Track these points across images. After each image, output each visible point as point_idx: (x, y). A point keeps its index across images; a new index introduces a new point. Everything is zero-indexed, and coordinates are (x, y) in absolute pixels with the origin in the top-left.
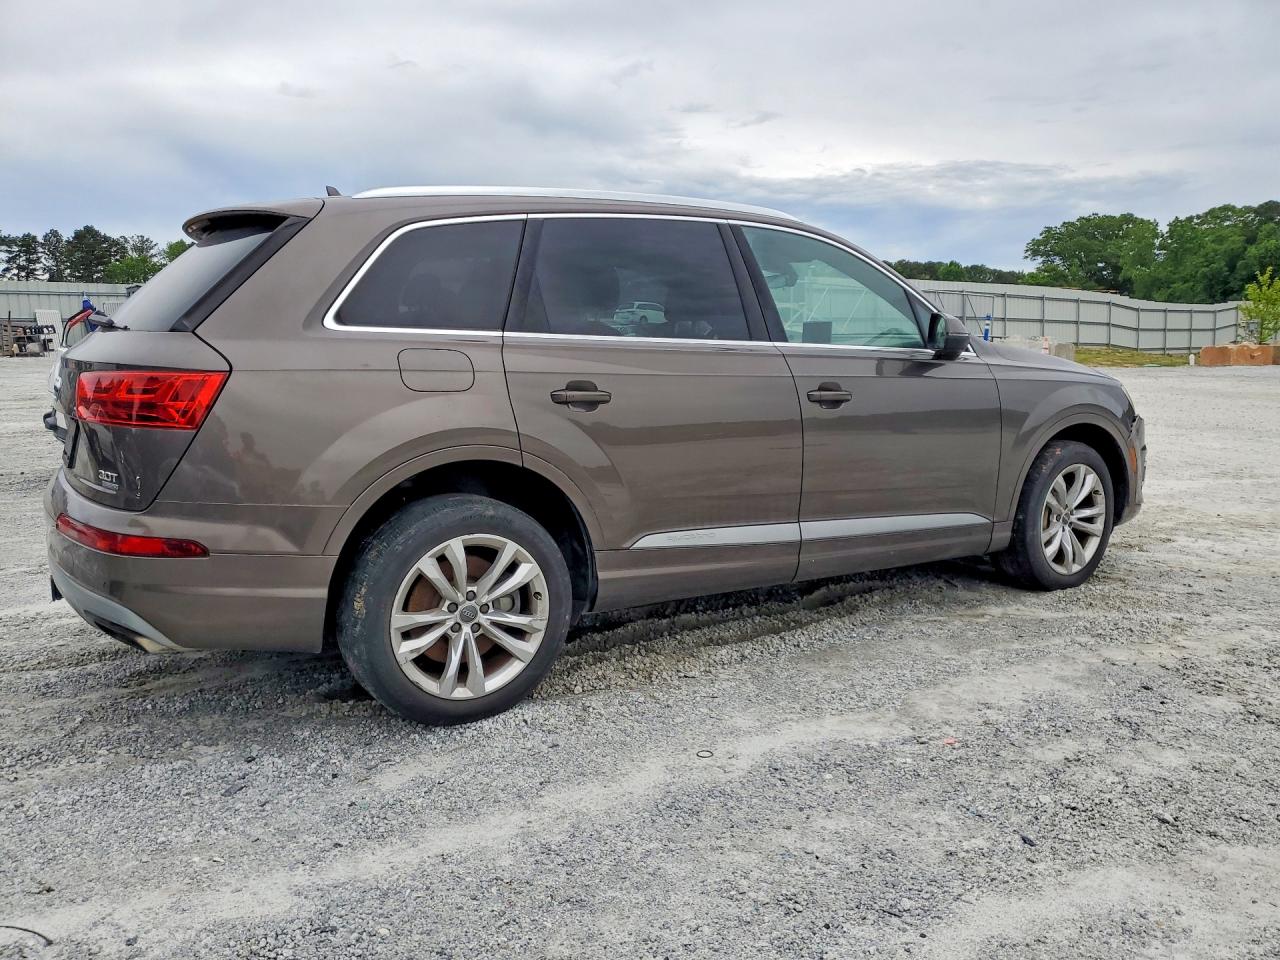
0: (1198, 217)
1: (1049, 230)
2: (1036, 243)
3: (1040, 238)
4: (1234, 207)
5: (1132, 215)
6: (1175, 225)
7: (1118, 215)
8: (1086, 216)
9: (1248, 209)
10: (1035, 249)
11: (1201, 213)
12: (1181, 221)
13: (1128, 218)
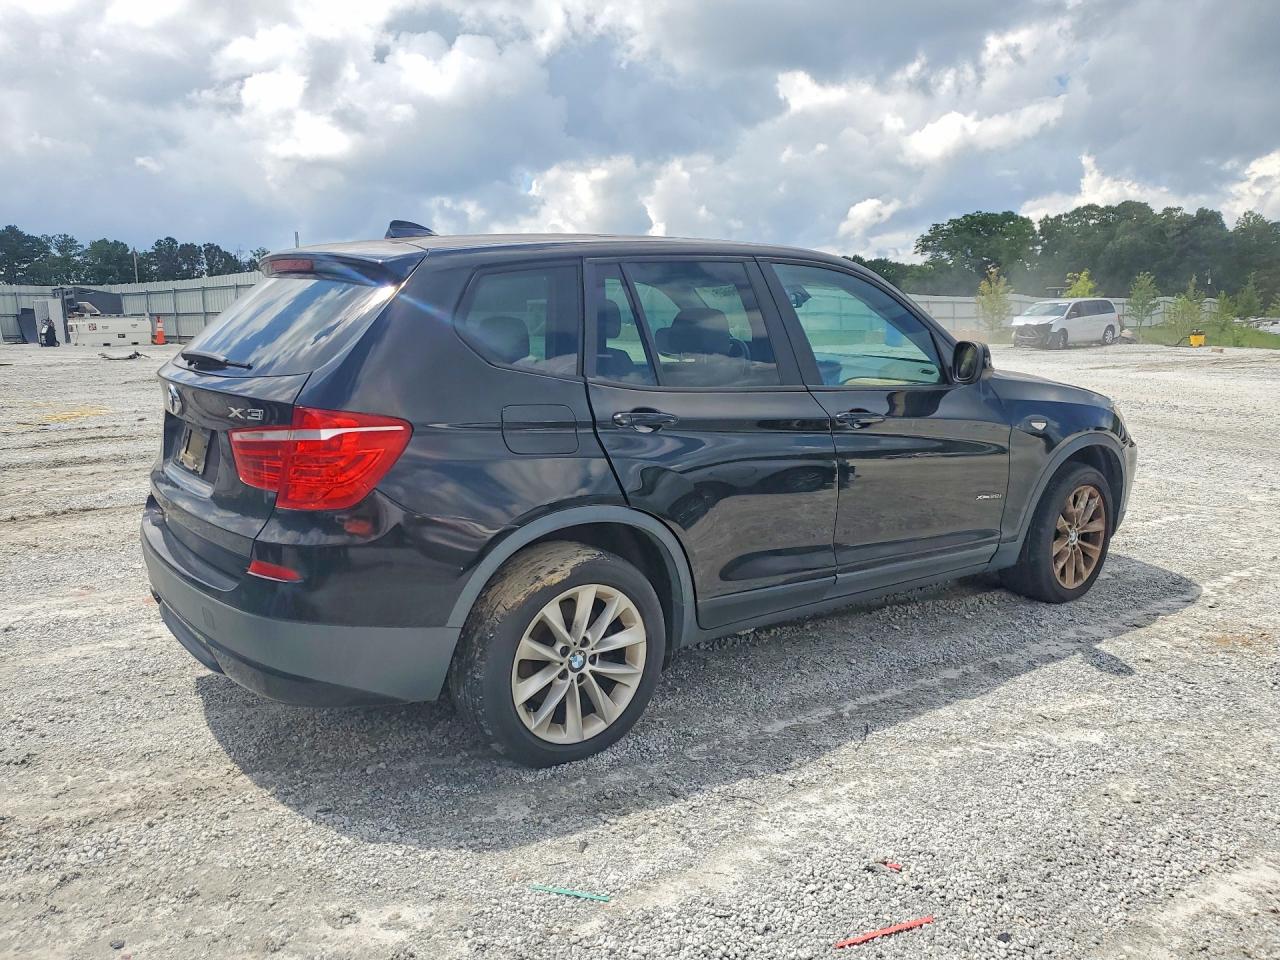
0: (1066, 216)
1: (937, 226)
2: (926, 239)
3: (929, 234)
4: (1098, 207)
5: (1013, 213)
6: (1045, 222)
7: (1000, 213)
8: (970, 214)
9: (1109, 209)
10: (924, 245)
11: (1068, 212)
12: (1051, 220)
13: (1009, 216)
